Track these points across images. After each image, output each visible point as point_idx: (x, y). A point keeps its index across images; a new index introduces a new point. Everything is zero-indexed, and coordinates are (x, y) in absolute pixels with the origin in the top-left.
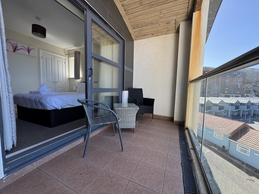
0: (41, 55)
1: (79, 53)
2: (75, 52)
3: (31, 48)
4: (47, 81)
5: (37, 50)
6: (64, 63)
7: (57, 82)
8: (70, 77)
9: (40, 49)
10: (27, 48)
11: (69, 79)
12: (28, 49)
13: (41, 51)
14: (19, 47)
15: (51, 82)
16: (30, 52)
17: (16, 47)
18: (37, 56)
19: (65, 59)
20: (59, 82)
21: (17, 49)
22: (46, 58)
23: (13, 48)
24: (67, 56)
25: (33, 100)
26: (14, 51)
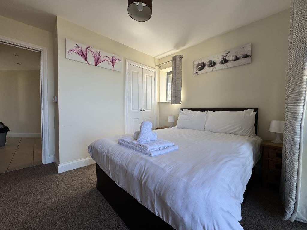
0: (127, 69)
1: (181, 57)
2: (173, 57)
3: (116, 58)
4: (133, 109)
5: (122, 60)
6: (153, 79)
7: (145, 109)
8: (161, 101)
9: (126, 60)
10: (111, 58)
11: (159, 103)
12: (113, 60)
13: (127, 63)
14: (102, 58)
15: (137, 109)
16: (115, 65)
17: (99, 58)
18: (122, 70)
19: (155, 72)
20: (147, 109)
21: (99, 60)
22: (133, 73)
23: (95, 59)
24: (157, 68)
25: (136, 178)
26: (96, 65)
